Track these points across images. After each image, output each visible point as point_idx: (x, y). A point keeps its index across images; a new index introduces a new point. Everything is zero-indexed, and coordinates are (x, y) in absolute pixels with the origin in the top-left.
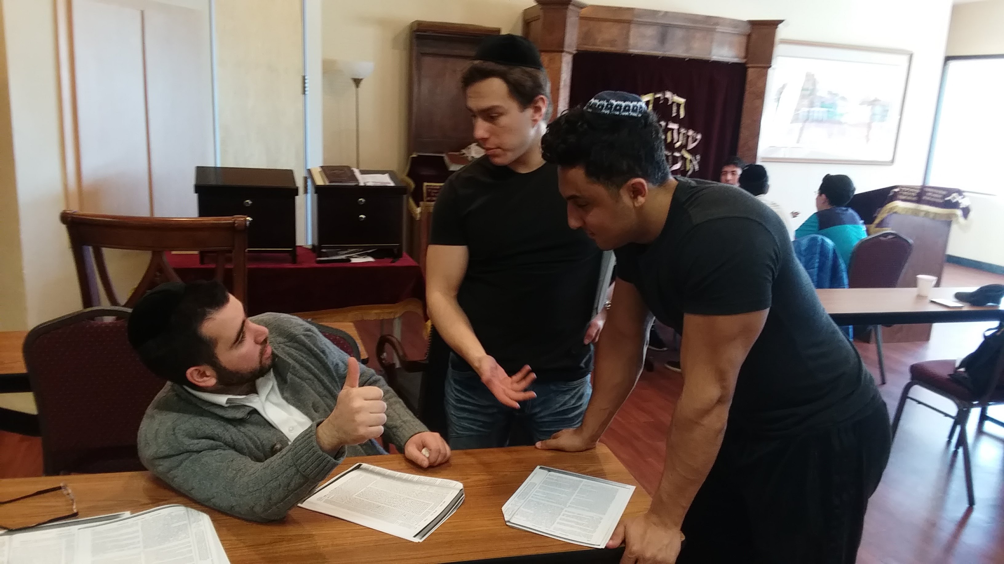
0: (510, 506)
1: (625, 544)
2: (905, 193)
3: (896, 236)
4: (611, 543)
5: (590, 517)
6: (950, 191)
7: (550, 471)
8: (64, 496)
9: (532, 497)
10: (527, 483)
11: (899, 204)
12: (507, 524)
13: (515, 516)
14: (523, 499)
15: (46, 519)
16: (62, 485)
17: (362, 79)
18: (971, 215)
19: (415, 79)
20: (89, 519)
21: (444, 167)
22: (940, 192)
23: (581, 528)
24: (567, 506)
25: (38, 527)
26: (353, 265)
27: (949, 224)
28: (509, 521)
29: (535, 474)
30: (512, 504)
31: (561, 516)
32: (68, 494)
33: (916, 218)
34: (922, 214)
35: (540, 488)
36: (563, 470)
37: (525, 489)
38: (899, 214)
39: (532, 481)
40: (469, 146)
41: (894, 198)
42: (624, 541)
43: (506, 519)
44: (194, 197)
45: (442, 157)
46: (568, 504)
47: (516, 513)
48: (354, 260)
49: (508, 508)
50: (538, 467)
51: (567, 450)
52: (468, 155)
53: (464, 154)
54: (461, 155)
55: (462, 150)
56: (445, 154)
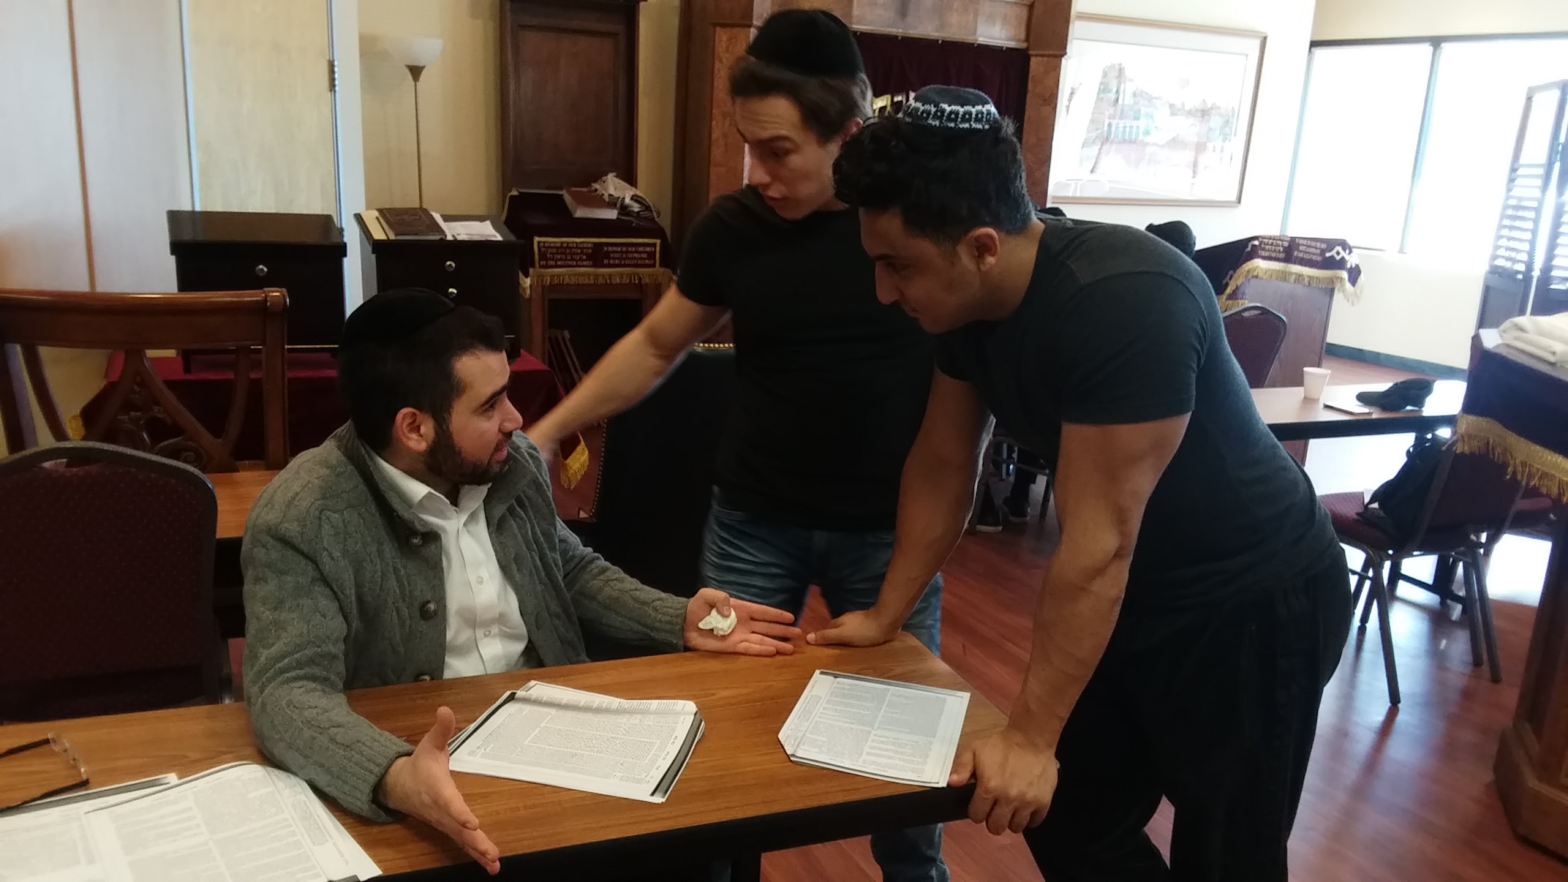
0: (789, 732)
1: (976, 779)
2: (1267, 247)
3: (1264, 311)
4: (955, 777)
5: (914, 742)
6: (1331, 244)
7: (836, 677)
8: (53, 754)
9: (820, 717)
10: (806, 698)
11: (1260, 264)
12: (792, 759)
13: (802, 747)
14: (807, 721)
15: (38, 793)
16: (50, 736)
17: (423, 67)
18: (1362, 278)
19: (511, 68)
20: (109, 790)
21: (566, 212)
22: (1318, 245)
23: (903, 760)
24: (875, 728)
25: (24, 806)
27: (1331, 292)
28: (793, 755)
29: (816, 681)
30: (791, 730)
31: (869, 743)
32: (65, 751)
33: (1283, 285)
34: (1293, 278)
35: (828, 702)
36: (858, 674)
37: (806, 706)
38: (1261, 279)
39: (813, 693)
40: (604, 178)
41: (1253, 254)
42: (974, 775)
43: (789, 752)
44: (171, 262)
45: (562, 195)
46: (876, 725)
47: (802, 742)
49: (788, 736)
50: (818, 672)
51: (856, 644)
52: (603, 192)
53: (596, 190)
54: (591, 192)
55: (593, 184)
56: (564, 191)
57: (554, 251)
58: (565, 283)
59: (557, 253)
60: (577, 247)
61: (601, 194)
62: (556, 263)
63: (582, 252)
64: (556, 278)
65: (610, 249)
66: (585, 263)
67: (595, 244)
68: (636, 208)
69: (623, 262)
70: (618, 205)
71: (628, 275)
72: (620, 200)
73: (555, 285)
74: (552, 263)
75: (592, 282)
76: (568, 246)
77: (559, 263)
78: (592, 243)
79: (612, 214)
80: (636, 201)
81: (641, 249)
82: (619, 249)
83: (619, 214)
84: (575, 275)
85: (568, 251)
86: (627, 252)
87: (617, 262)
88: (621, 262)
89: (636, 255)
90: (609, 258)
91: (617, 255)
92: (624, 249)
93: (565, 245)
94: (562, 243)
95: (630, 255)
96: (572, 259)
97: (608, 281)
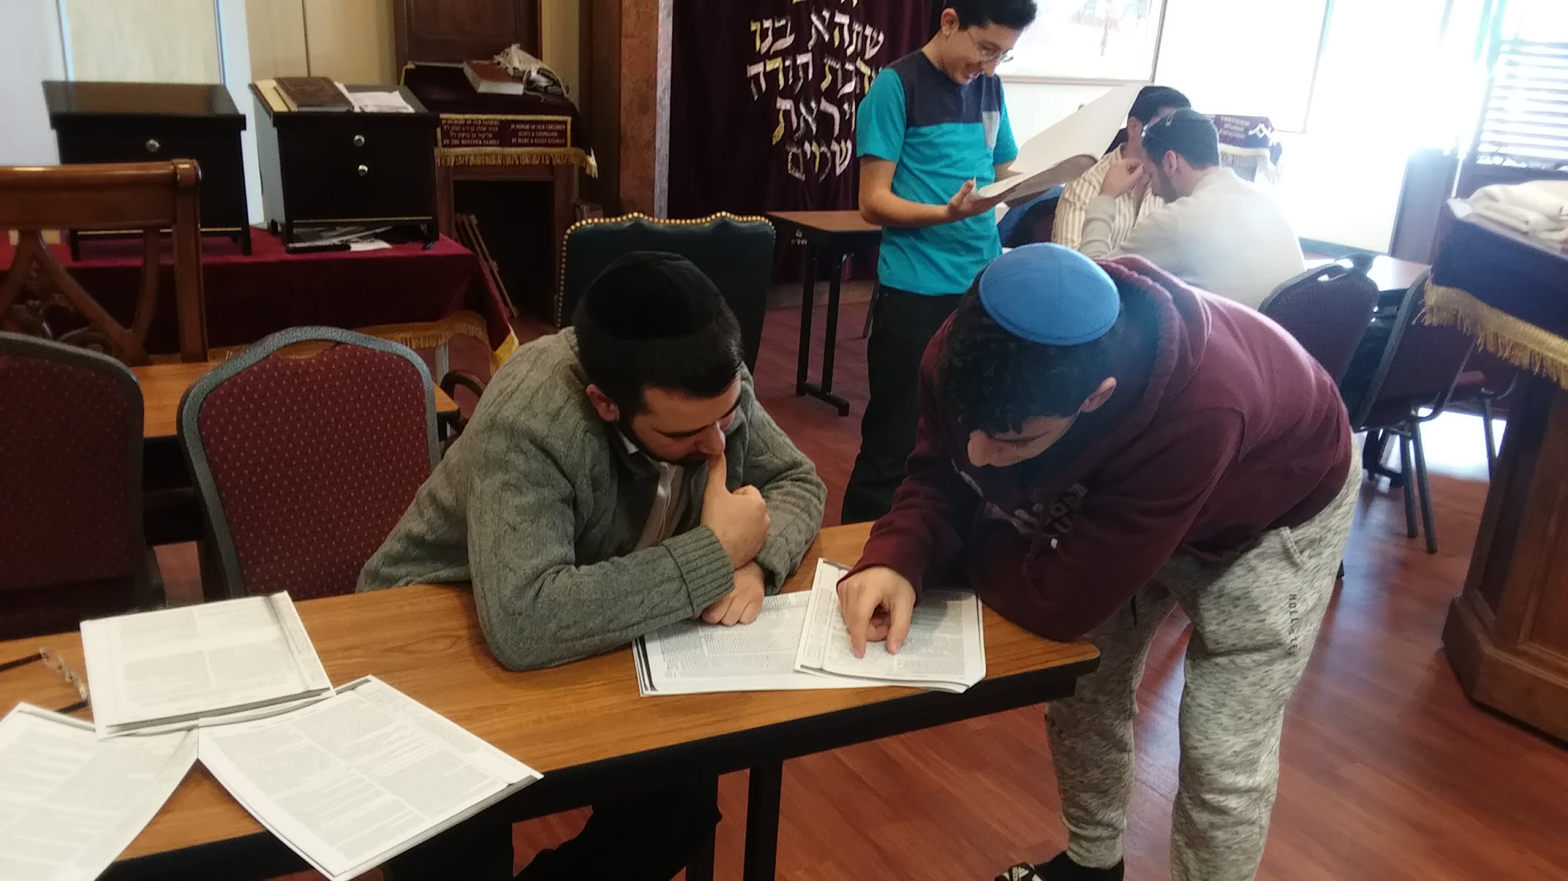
6: (1254, 122)
16: (41, 651)
21: (469, 88)
22: (1242, 122)
26: (355, 256)
27: (1254, 169)
40: (507, 50)
44: (52, 136)
45: (462, 69)
48: (356, 247)
52: (508, 65)
53: (499, 63)
54: (494, 64)
55: (495, 57)
56: (465, 63)
57: (458, 129)
58: (471, 163)
59: (461, 131)
60: (482, 125)
61: (504, 67)
62: (460, 141)
63: (487, 131)
64: (460, 158)
65: (518, 127)
66: (491, 142)
67: (501, 121)
68: (543, 82)
69: (532, 141)
70: (525, 79)
71: (537, 156)
72: (525, 75)
73: (460, 166)
74: (456, 142)
75: (500, 162)
76: (473, 124)
77: (463, 142)
78: (497, 120)
79: (517, 89)
80: (543, 75)
81: (551, 127)
82: (527, 127)
83: (525, 89)
84: (481, 155)
85: (473, 129)
86: (535, 130)
87: (526, 141)
88: (530, 141)
89: (545, 134)
90: (517, 136)
91: (525, 134)
92: (533, 127)
93: (470, 122)
94: (466, 120)
95: (540, 134)
96: (477, 138)
97: (517, 162)
